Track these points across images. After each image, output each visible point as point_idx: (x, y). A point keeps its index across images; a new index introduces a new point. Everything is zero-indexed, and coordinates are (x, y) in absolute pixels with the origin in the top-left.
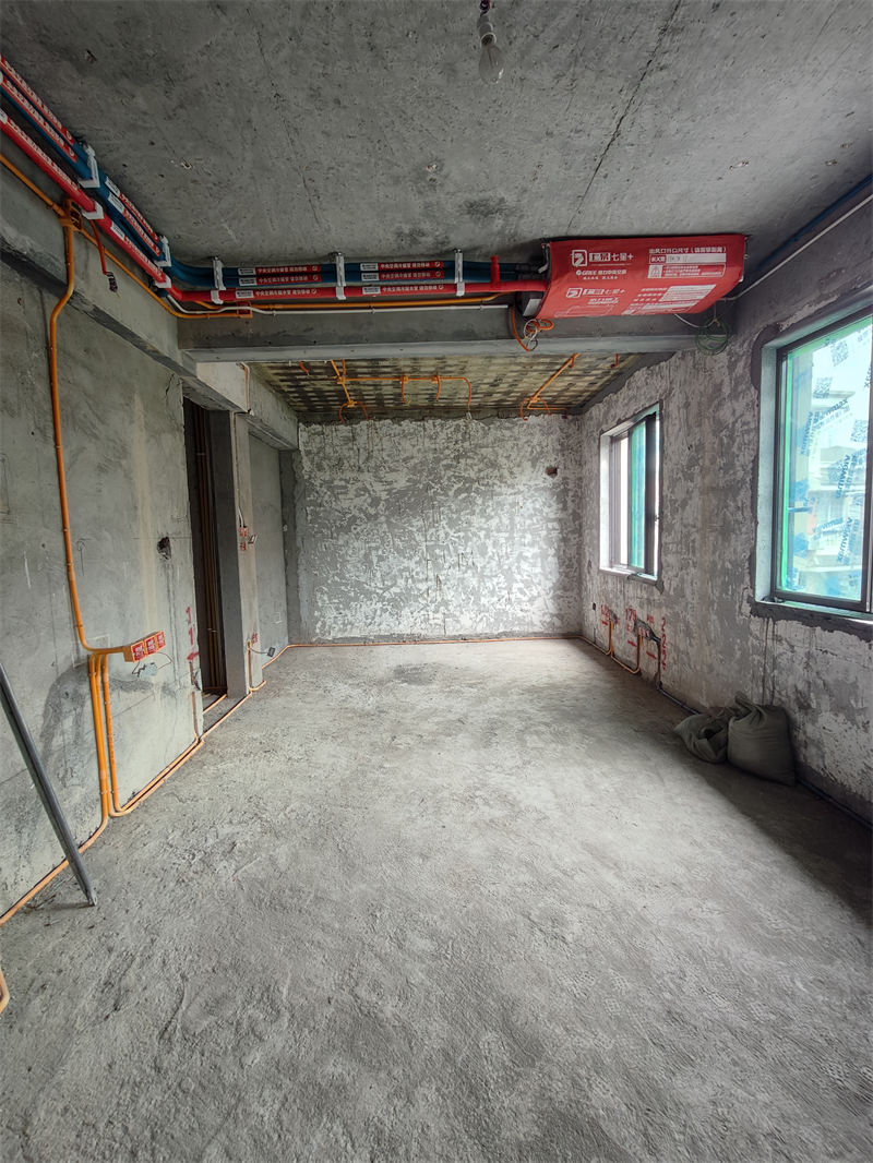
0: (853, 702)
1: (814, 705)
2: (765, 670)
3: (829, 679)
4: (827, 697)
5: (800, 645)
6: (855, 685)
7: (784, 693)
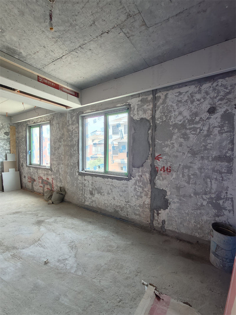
0: (101, 191)
1: (94, 193)
2: (82, 187)
3: (96, 187)
4: (96, 191)
5: (90, 181)
6: (102, 187)
7: (87, 192)
